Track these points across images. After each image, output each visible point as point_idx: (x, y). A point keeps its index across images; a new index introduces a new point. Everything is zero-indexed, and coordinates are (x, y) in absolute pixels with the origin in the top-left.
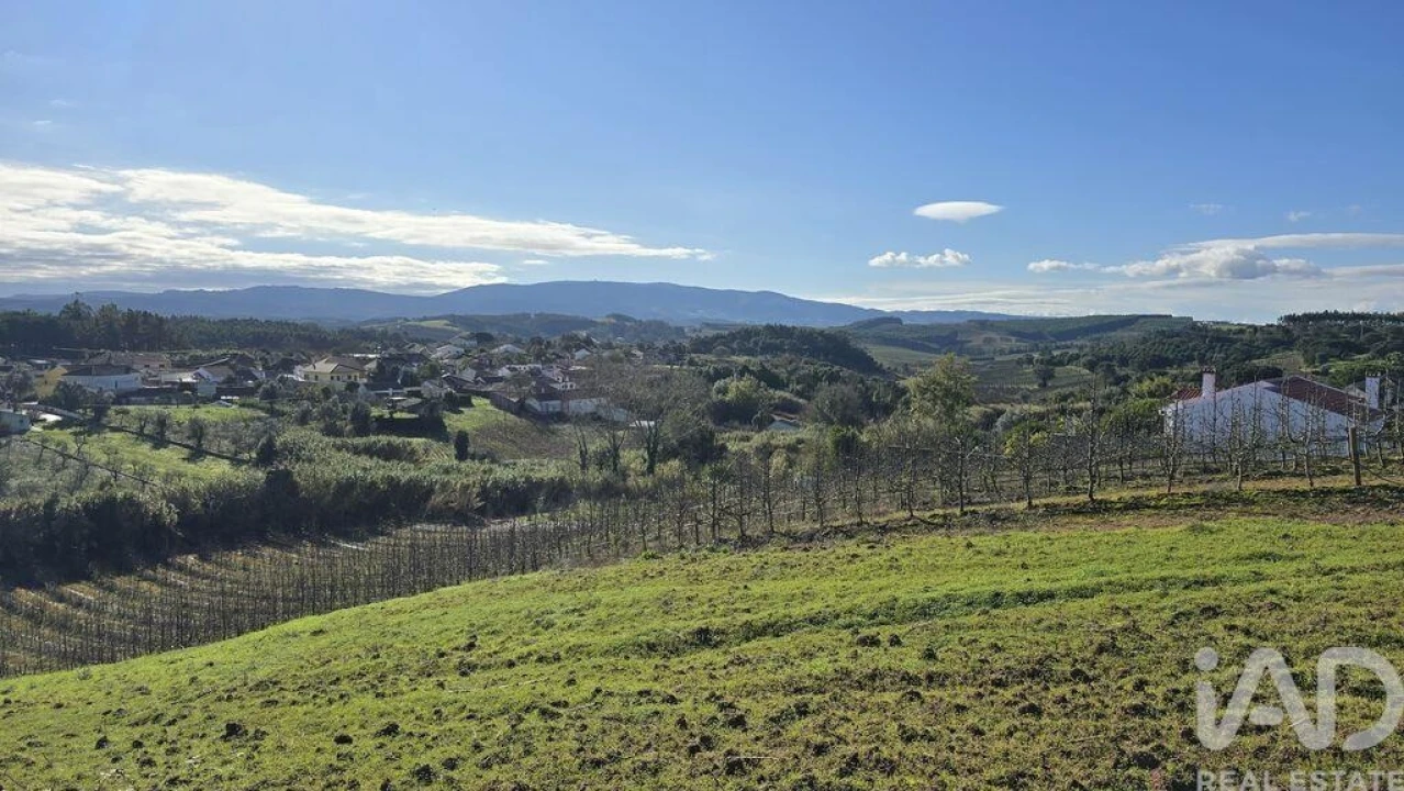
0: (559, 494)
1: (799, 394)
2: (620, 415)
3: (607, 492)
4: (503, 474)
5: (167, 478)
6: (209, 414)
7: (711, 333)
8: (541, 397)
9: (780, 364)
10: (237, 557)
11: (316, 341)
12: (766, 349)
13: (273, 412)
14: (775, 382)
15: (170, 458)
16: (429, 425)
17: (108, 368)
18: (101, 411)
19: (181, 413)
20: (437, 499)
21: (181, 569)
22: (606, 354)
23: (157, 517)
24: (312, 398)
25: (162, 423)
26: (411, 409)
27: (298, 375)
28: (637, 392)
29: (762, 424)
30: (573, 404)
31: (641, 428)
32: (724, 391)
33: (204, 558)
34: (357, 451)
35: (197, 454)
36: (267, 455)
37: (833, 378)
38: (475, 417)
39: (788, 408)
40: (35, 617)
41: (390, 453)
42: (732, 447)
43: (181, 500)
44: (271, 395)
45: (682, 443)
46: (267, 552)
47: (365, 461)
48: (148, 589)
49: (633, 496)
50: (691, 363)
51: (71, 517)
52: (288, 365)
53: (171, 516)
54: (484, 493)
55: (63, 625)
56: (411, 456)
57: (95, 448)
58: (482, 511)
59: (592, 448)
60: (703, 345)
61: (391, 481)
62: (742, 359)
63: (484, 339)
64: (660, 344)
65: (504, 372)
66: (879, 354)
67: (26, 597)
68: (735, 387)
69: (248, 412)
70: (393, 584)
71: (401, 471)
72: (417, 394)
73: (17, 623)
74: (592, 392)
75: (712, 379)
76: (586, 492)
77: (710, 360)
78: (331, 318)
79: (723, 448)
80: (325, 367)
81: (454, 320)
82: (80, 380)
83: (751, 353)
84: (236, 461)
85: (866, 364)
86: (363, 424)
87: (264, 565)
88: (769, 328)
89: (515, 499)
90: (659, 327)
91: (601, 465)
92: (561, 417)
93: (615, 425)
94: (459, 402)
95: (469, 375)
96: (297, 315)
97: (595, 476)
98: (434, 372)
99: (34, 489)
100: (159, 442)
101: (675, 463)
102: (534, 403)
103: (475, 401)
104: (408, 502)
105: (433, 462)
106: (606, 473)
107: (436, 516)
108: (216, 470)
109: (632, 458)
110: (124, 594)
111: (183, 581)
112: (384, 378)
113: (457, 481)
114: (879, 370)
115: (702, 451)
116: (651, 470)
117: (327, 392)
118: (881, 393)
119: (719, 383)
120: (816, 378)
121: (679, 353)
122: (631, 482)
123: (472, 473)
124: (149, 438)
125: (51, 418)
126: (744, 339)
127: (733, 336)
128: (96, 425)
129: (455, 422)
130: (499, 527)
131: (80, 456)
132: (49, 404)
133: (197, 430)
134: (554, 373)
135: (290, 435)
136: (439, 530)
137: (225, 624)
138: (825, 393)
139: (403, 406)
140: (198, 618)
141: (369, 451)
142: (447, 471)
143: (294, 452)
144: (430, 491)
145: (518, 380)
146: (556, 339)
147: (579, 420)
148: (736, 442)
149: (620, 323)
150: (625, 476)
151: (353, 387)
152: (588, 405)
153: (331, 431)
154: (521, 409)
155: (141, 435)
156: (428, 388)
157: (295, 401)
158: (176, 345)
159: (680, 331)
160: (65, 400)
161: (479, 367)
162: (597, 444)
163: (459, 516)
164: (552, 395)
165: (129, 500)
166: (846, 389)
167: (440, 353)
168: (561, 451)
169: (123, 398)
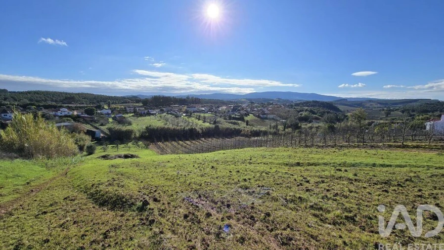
0: (265, 133)
1: (320, 116)
2: (278, 119)
3: (275, 134)
4: (255, 129)
5: (200, 126)
6: (206, 115)
7: (299, 102)
8: (263, 114)
9: (315, 109)
10: (210, 139)
11: (223, 103)
12: (311, 106)
13: (216, 115)
14: (314, 113)
15: (200, 122)
16: (242, 119)
17: (192, 107)
18: (191, 114)
19: (202, 115)
20: (243, 132)
21: (202, 140)
22: (276, 106)
23: (199, 132)
24: (222, 113)
25: (199, 116)
26: (238, 116)
27: (220, 109)
28: (282, 114)
29: (310, 122)
30: (269, 116)
31: (282, 122)
32: (302, 115)
33: (205, 139)
34: (229, 123)
35: (204, 122)
36: (215, 123)
37: (328, 113)
38: (250, 117)
39: (317, 119)
40: (182, 146)
41: (234, 124)
42: (303, 126)
43: (202, 129)
44: (216, 112)
45: (291, 125)
46: (214, 139)
47: (230, 124)
48: (197, 143)
49: (281, 135)
50: (294, 108)
51: (186, 131)
52: (218, 107)
53: (201, 132)
54: (251, 132)
55: (185, 147)
56: (238, 124)
57: (190, 120)
58: (251, 135)
59: (272, 125)
60: (297, 105)
61: (234, 128)
62: (306, 108)
63: (252, 103)
64: (288, 104)
65: (256, 109)
66: (341, 107)
67: (181, 142)
68: (304, 114)
69: (212, 115)
70: (235, 147)
71: (237, 127)
72: (240, 113)
73: (179, 146)
74: (273, 114)
75: (299, 112)
76: (271, 133)
77: (299, 108)
78: (225, 99)
79: (301, 126)
80: (224, 108)
81: (247, 99)
82: (188, 109)
83: (308, 106)
84: (210, 123)
85: (337, 110)
86: (230, 118)
87: (214, 141)
88: (313, 101)
89: (257, 134)
90: (287, 101)
91: (274, 128)
92: (266, 118)
93: (277, 120)
94: (247, 115)
95: (249, 110)
96: (220, 98)
97: (272, 130)
98: (243, 109)
99: (182, 126)
100: (199, 119)
101: (290, 129)
102: (261, 116)
103: (250, 115)
104: (237, 133)
105: (242, 125)
106: (275, 130)
107: (242, 135)
108: (207, 125)
109: (281, 127)
110: (194, 143)
111: (202, 142)
112: (234, 110)
113: (246, 129)
114: (341, 111)
115: (296, 127)
116: (284, 130)
117: (225, 112)
118: (340, 116)
119: (301, 113)
120: (324, 112)
121: (292, 106)
122: (280, 132)
123: (249, 128)
124: (198, 119)
125: (184, 115)
126: (307, 103)
127: (304, 103)
128: (190, 116)
129: (246, 118)
130: (253, 139)
131: (188, 121)
132: (184, 112)
133: (205, 118)
134: (265, 110)
135: (218, 119)
136: (242, 138)
137: (209, 150)
138: (326, 116)
139: (237, 115)
140: (204, 149)
141: (231, 123)
142: (244, 127)
143: (219, 122)
144: (241, 131)
145: (258, 111)
146: (266, 103)
147: (270, 119)
148: (304, 126)
149: (279, 100)
150: (279, 131)
151: (229, 111)
152: (272, 116)
153: (225, 119)
154: (258, 117)
155: (196, 118)
156: (242, 112)
157: (220, 113)
158: (202, 103)
159: (292, 102)
160: (186, 112)
161: (251, 108)
162: (273, 124)
163: (246, 136)
164: (265, 114)
165: (195, 129)
166: (332, 115)
167: (244, 106)
168: (266, 125)
169: (194, 112)
